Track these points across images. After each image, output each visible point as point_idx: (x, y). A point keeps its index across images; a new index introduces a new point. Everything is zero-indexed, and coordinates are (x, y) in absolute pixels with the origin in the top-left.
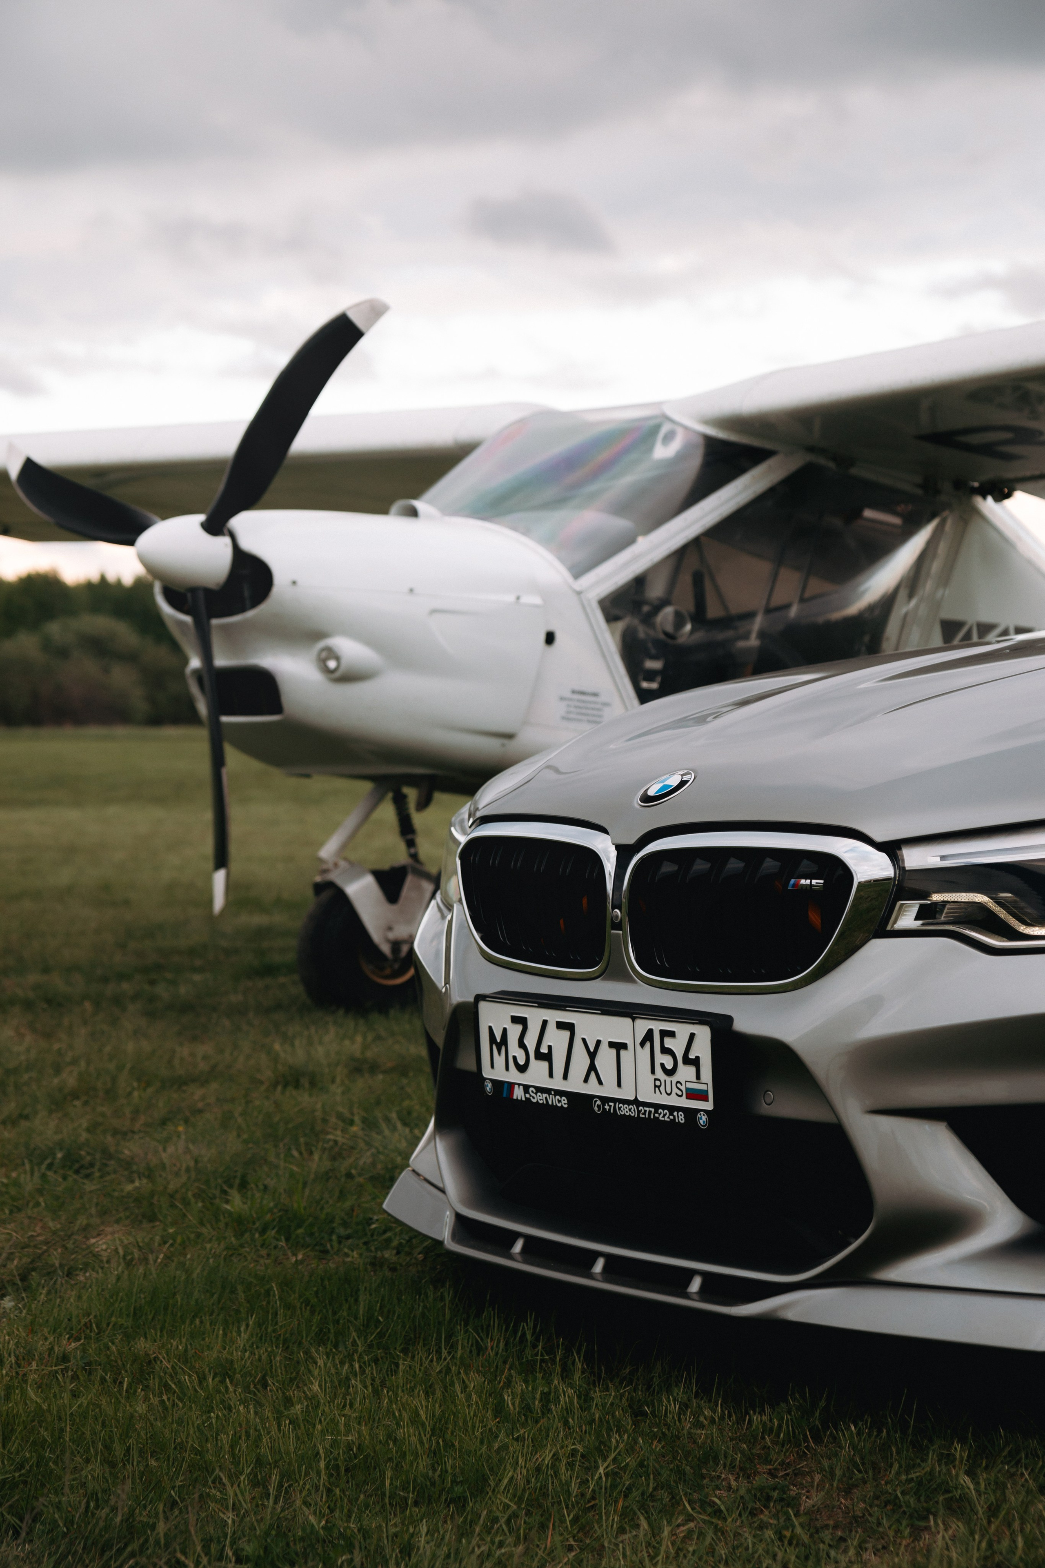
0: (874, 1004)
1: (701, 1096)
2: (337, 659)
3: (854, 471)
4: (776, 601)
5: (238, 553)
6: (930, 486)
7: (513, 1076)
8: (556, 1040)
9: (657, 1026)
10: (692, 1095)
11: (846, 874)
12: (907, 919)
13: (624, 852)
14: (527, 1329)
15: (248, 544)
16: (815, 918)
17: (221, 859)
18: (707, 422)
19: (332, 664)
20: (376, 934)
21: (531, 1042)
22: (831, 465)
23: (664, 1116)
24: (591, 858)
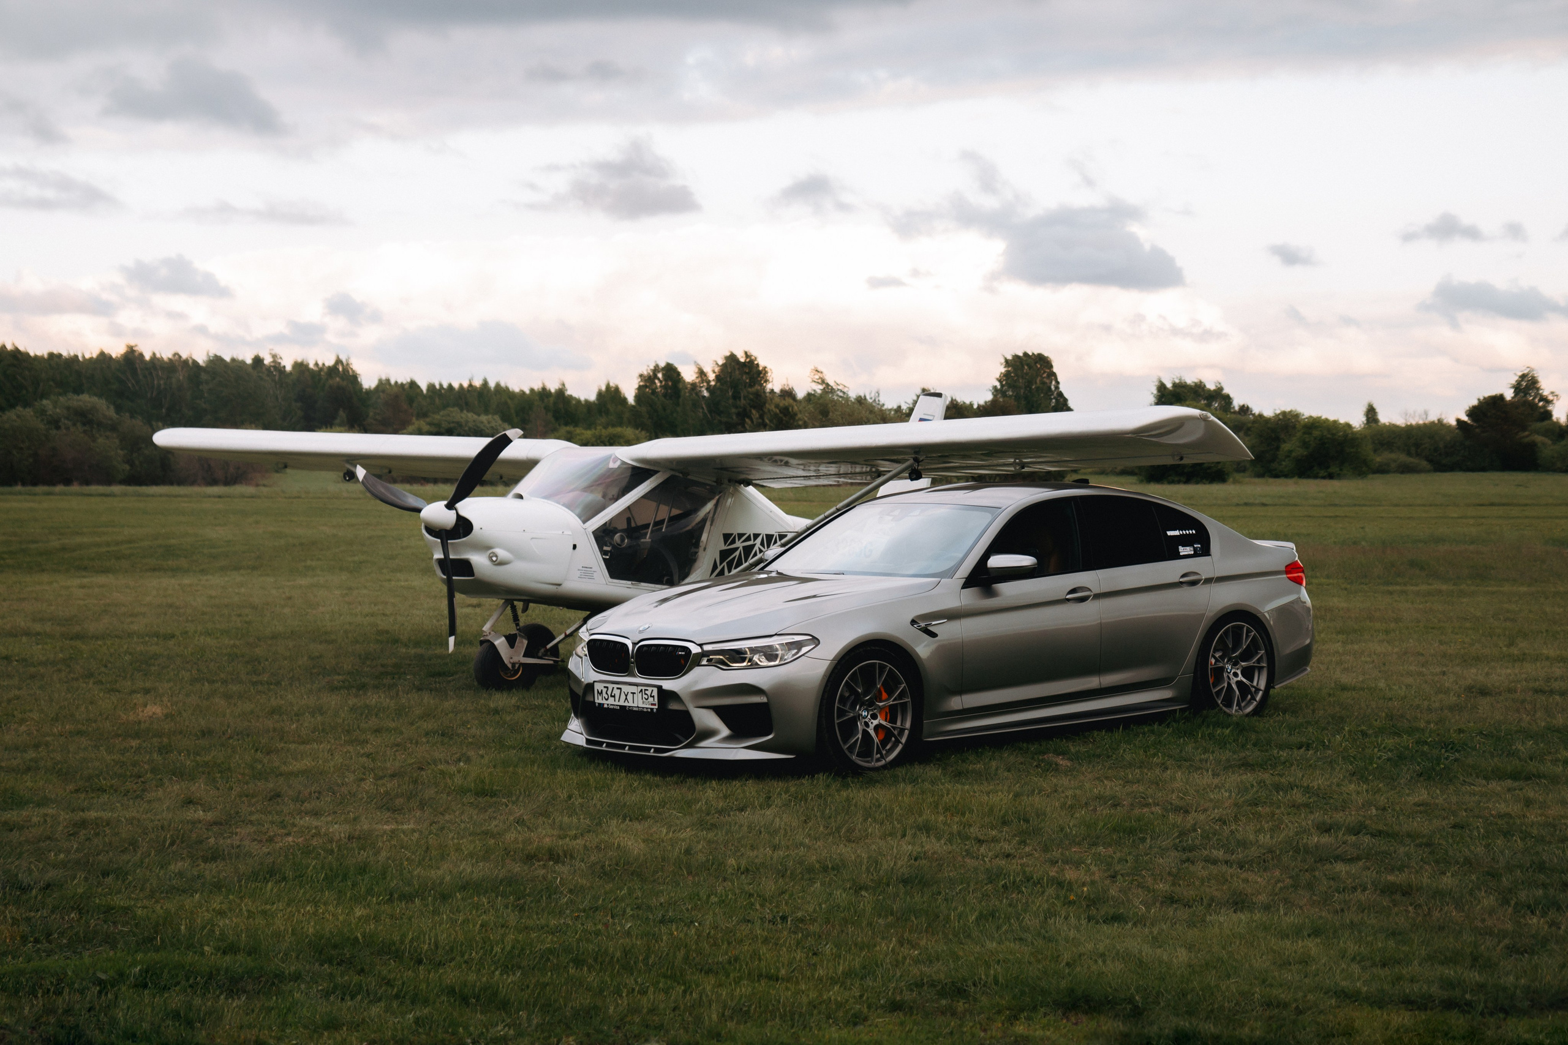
0: (696, 682)
1: (655, 705)
2: (496, 556)
3: (689, 477)
4: (658, 519)
5: (459, 517)
6: (719, 482)
7: (604, 702)
8: (617, 692)
9: (643, 688)
10: (652, 704)
11: (690, 651)
12: (704, 662)
13: (634, 644)
14: (609, 764)
15: (462, 513)
16: (683, 662)
17: (452, 631)
18: (633, 460)
19: (494, 559)
20: (506, 661)
21: (609, 693)
22: (681, 475)
23: (645, 710)
24: (624, 645)
